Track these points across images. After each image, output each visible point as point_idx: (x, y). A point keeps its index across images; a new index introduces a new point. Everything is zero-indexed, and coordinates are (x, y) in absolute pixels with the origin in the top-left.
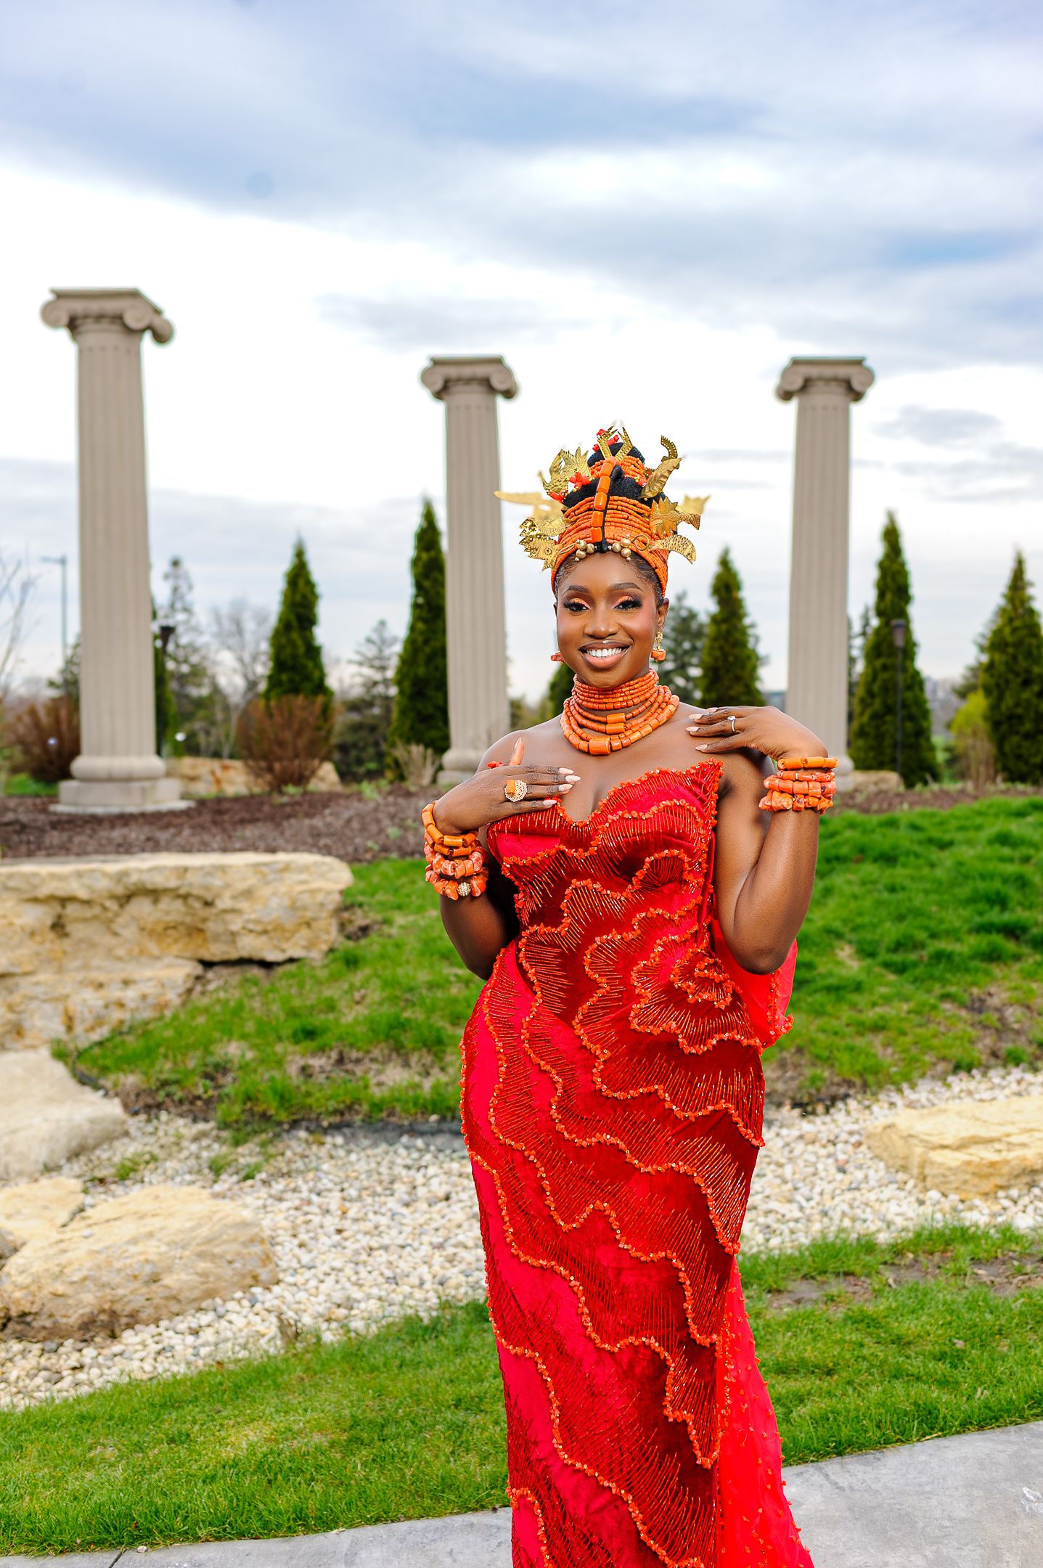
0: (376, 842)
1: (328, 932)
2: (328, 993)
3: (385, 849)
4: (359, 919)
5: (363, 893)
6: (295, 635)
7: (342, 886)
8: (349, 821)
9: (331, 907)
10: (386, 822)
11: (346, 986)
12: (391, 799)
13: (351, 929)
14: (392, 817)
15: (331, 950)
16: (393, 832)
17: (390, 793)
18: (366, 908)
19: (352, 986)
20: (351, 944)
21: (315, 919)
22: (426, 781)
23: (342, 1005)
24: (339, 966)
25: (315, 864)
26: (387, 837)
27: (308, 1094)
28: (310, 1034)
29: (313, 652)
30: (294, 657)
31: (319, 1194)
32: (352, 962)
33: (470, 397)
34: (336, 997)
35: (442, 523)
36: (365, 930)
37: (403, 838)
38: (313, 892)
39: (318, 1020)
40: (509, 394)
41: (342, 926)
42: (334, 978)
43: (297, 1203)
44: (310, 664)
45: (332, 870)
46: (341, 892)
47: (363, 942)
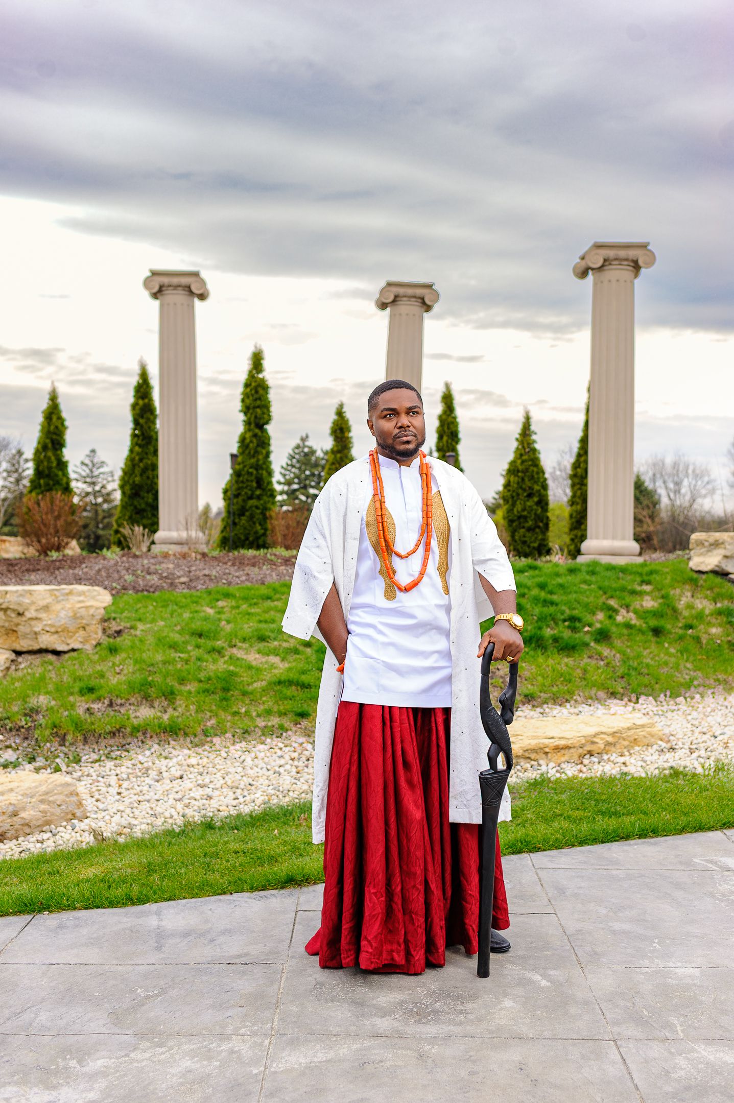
0: (119, 584)
1: (96, 633)
2: (98, 668)
3: (125, 588)
4: (115, 627)
5: (115, 612)
6: (50, 454)
7: (106, 605)
8: (99, 571)
9: (99, 617)
10: (124, 572)
11: (111, 664)
12: (125, 559)
13: (109, 632)
14: (127, 570)
15: (99, 644)
16: (129, 578)
17: (123, 556)
18: (118, 620)
19: (114, 664)
20: (111, 640)
21: (88, 625)
22: (144, 549)
23: (108, 674)
24: (105, 653)
25: (89, 591)
26: (125, 581)
27: (93, 724)
28: (91, 690)
29: (62, 465)
30: (50, 468)
31: (103, 777)
32: (113, 650)
33: (176, 298)
34: (104, 670)
35: (155, 382)
36: (119, 633)
37: (136, 582)
38: (87, 607)
39: (93, 683)
40: (202, 297)
41: (104, 630)
42: (103, 660)
43: (91, 781)
44: (60, 473)
45: (99, 594)
46: (105, 608)
47: (118, 639)
